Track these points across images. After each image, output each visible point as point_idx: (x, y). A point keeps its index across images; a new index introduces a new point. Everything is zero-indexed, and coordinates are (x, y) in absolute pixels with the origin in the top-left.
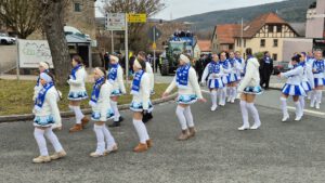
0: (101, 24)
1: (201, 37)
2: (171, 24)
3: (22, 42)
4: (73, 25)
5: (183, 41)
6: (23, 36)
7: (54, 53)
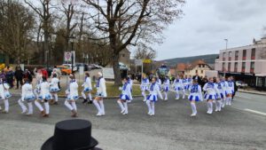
0: (133, 62)
1: (172, 68)
2: (159, 62)
3: (104, 69)
4: (123, 62)
5: (164, 69)
6: (104, 66)
7: (115, 73)
